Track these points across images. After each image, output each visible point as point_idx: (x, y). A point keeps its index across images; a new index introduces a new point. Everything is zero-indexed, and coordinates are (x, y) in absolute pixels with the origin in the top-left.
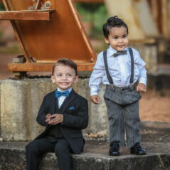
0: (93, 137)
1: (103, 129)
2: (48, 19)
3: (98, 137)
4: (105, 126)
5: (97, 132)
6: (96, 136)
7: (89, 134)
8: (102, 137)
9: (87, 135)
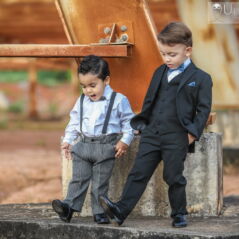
2: (125, 54)
3: (192, 212)
4: (201, 197)
6: (189, 211)
8: (197, 212)
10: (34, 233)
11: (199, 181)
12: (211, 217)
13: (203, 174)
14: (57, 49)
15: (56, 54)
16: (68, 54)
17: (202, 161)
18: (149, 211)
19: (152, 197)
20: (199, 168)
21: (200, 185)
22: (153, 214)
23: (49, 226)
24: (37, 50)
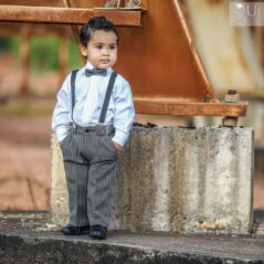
0: (208, 229)
1: (225, 215)
2: (138, 23)
3: (217, 228)
4: (228, 210)
5: (215, 220)
6: (213, 226)
7: (202, 222)
8: (224, 228)
9: (197, 223)
10: (16, 249)
11: (227, 189)
12: (241, 236)
13: (232, 180)
14: (51, 13)
15: (49, 19)
16: (64, 20)
17: (232, 163)
18: (162, 225)
19: (166, 207)
20: (227, 173)
21: (228, 195)
22: (167, 230)
23: (36, 240)
24: (24, 13)
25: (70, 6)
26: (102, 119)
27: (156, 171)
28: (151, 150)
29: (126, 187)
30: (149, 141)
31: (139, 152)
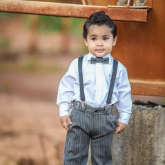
2: (145, 20)
14: (71, 9)
24: (49, 8)
25: (87, 4)
26: (109, 101)
27: (155, 145)
28: (151, 127)
29: (130, 157)
30: (150, 118)
31: (141, 127)
